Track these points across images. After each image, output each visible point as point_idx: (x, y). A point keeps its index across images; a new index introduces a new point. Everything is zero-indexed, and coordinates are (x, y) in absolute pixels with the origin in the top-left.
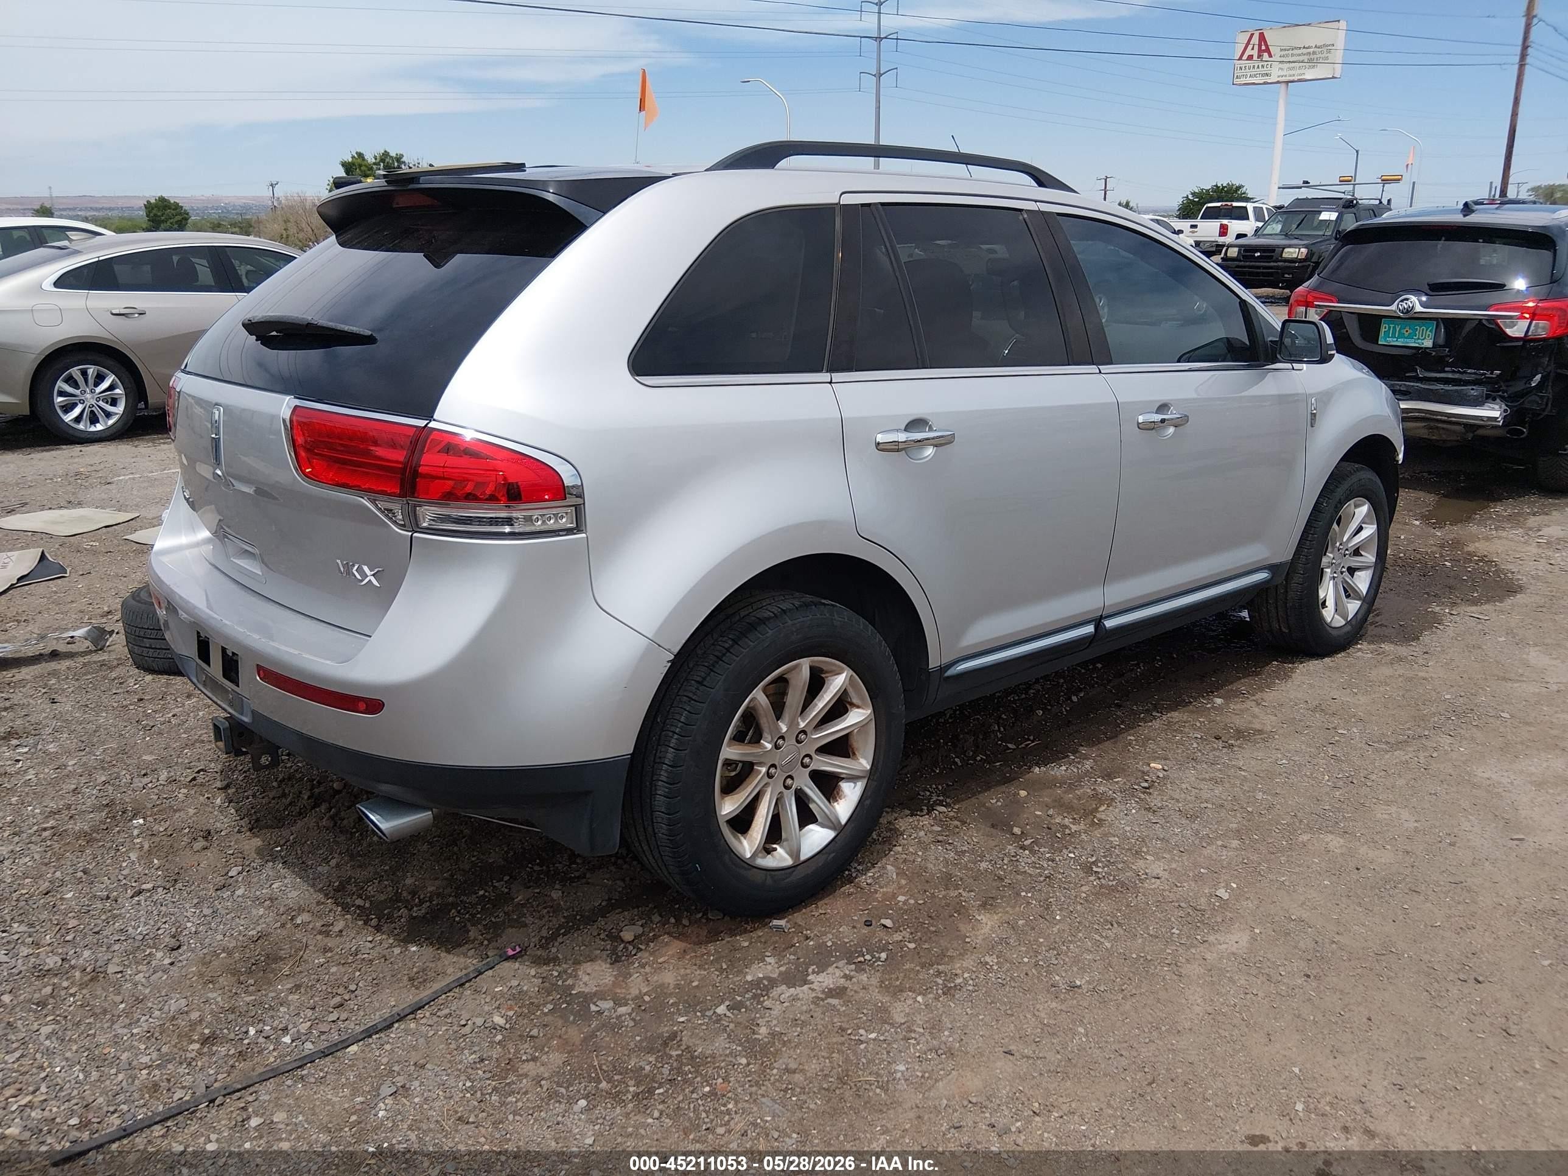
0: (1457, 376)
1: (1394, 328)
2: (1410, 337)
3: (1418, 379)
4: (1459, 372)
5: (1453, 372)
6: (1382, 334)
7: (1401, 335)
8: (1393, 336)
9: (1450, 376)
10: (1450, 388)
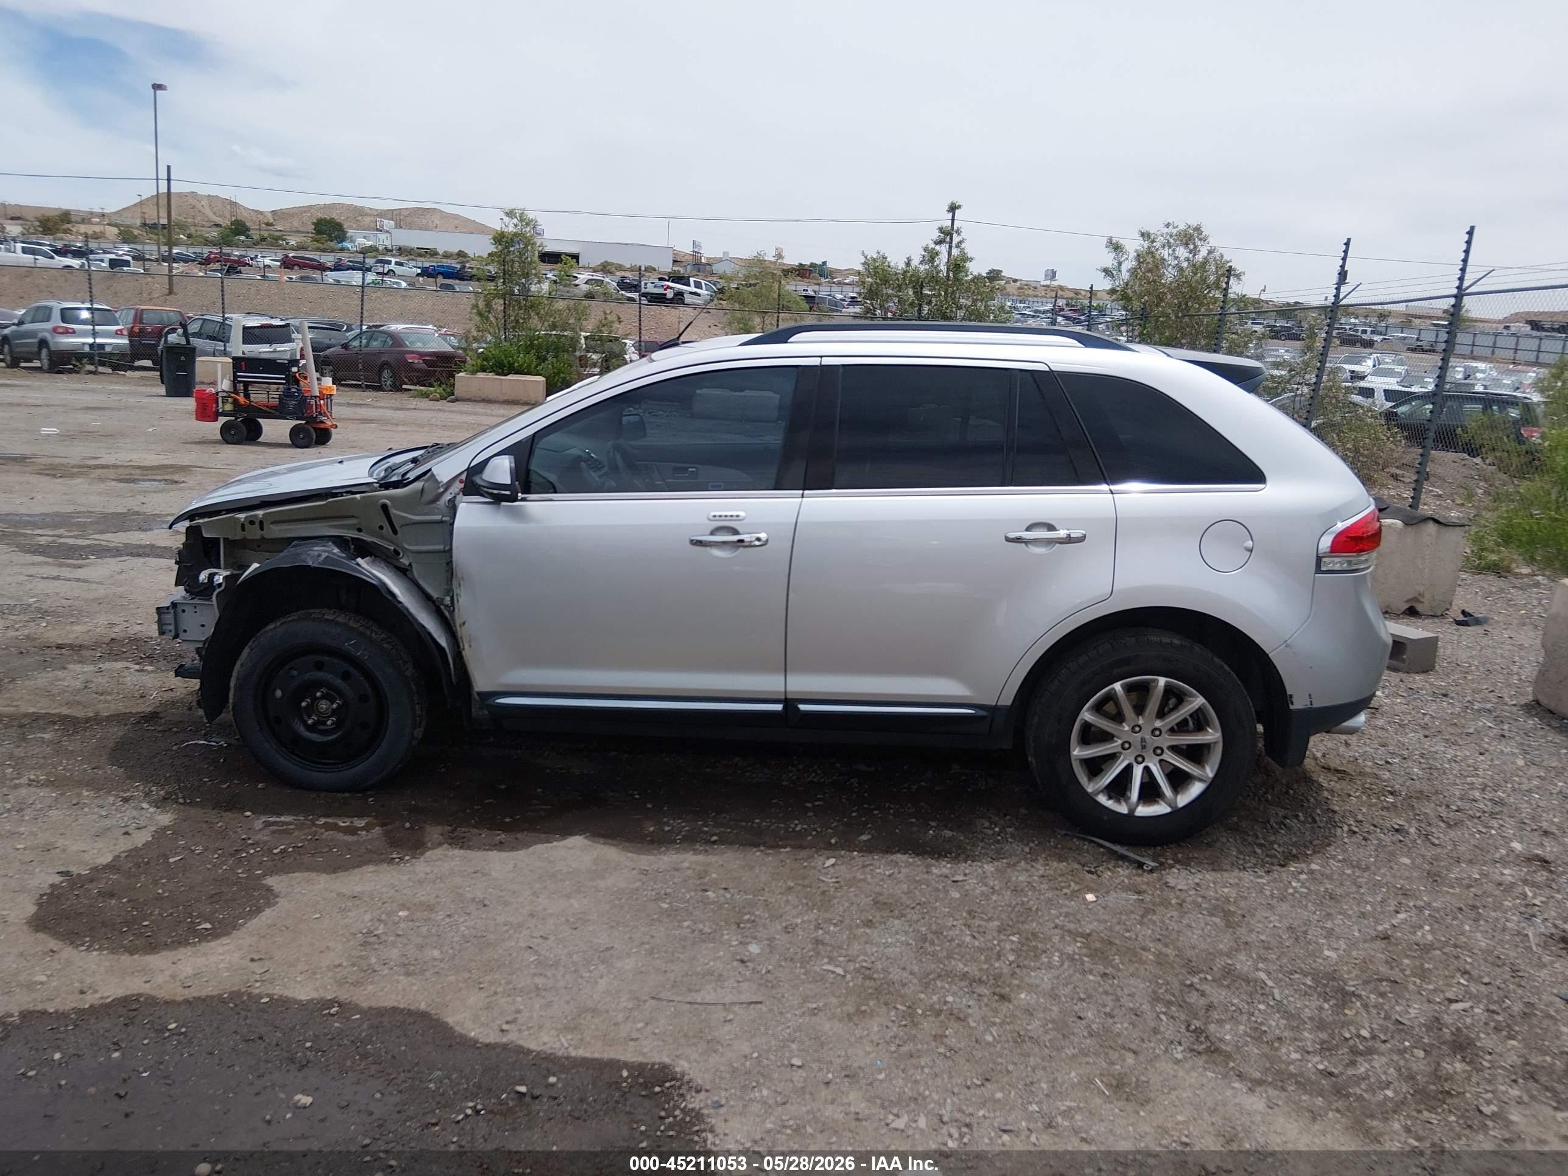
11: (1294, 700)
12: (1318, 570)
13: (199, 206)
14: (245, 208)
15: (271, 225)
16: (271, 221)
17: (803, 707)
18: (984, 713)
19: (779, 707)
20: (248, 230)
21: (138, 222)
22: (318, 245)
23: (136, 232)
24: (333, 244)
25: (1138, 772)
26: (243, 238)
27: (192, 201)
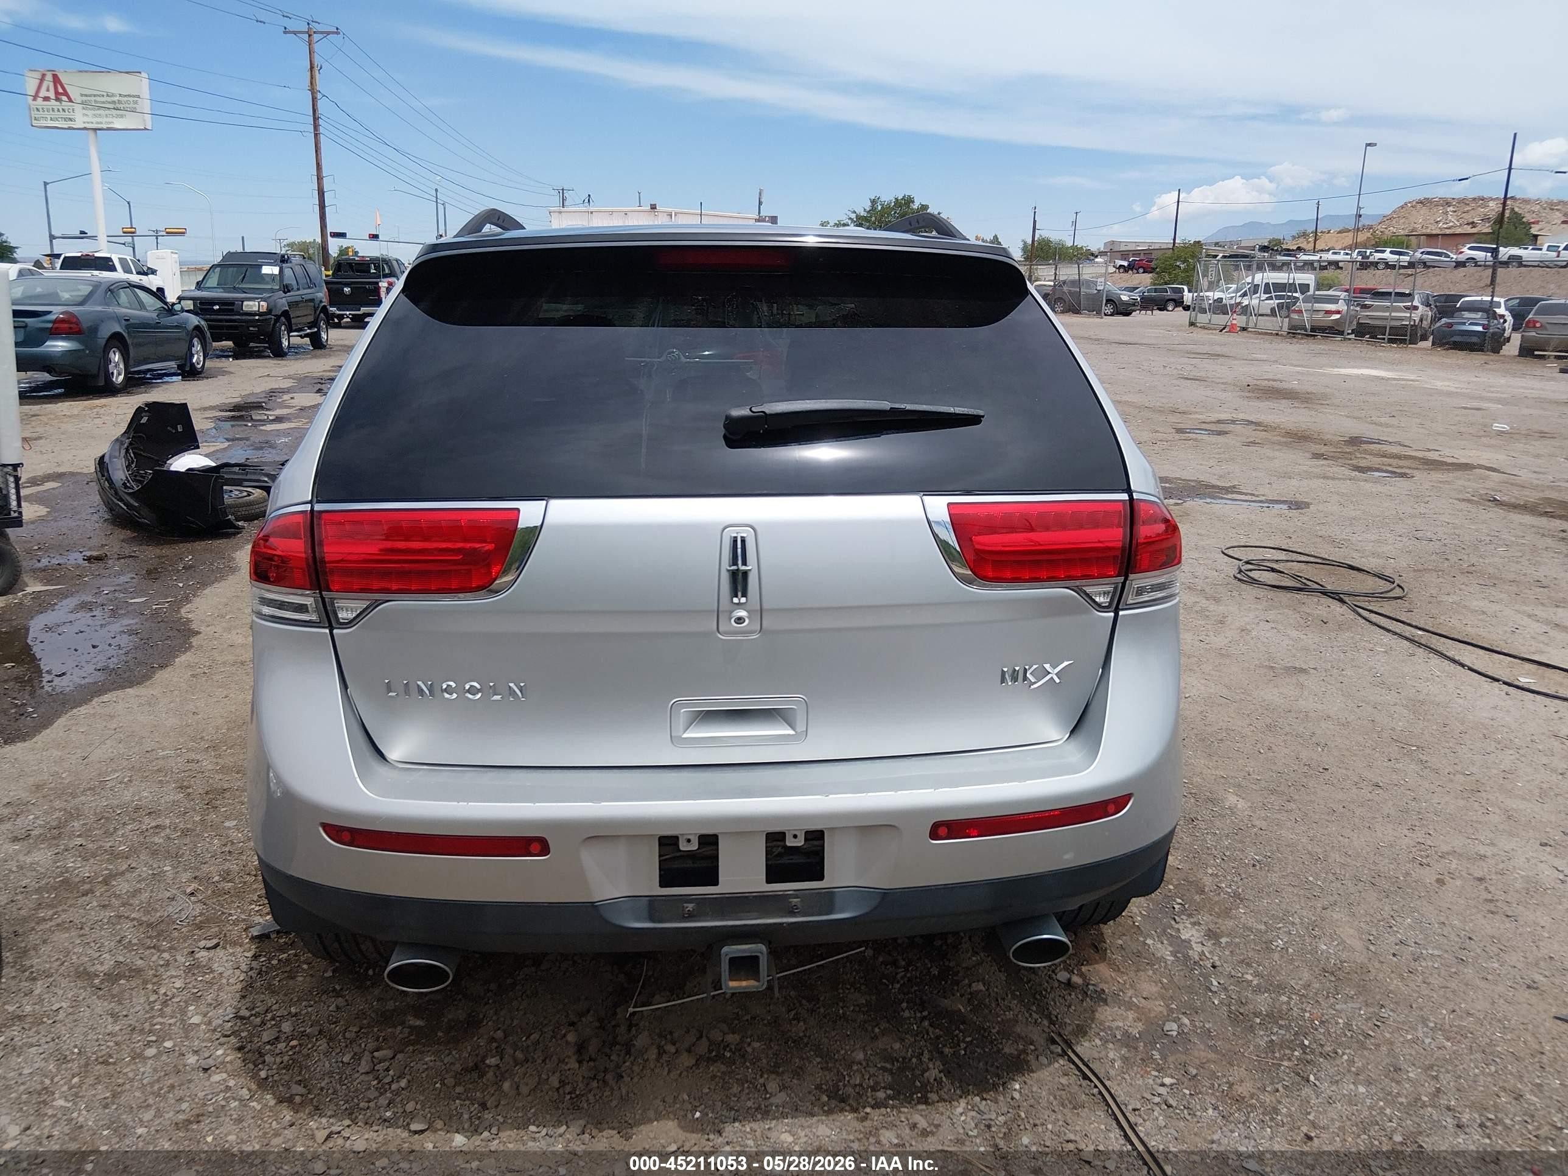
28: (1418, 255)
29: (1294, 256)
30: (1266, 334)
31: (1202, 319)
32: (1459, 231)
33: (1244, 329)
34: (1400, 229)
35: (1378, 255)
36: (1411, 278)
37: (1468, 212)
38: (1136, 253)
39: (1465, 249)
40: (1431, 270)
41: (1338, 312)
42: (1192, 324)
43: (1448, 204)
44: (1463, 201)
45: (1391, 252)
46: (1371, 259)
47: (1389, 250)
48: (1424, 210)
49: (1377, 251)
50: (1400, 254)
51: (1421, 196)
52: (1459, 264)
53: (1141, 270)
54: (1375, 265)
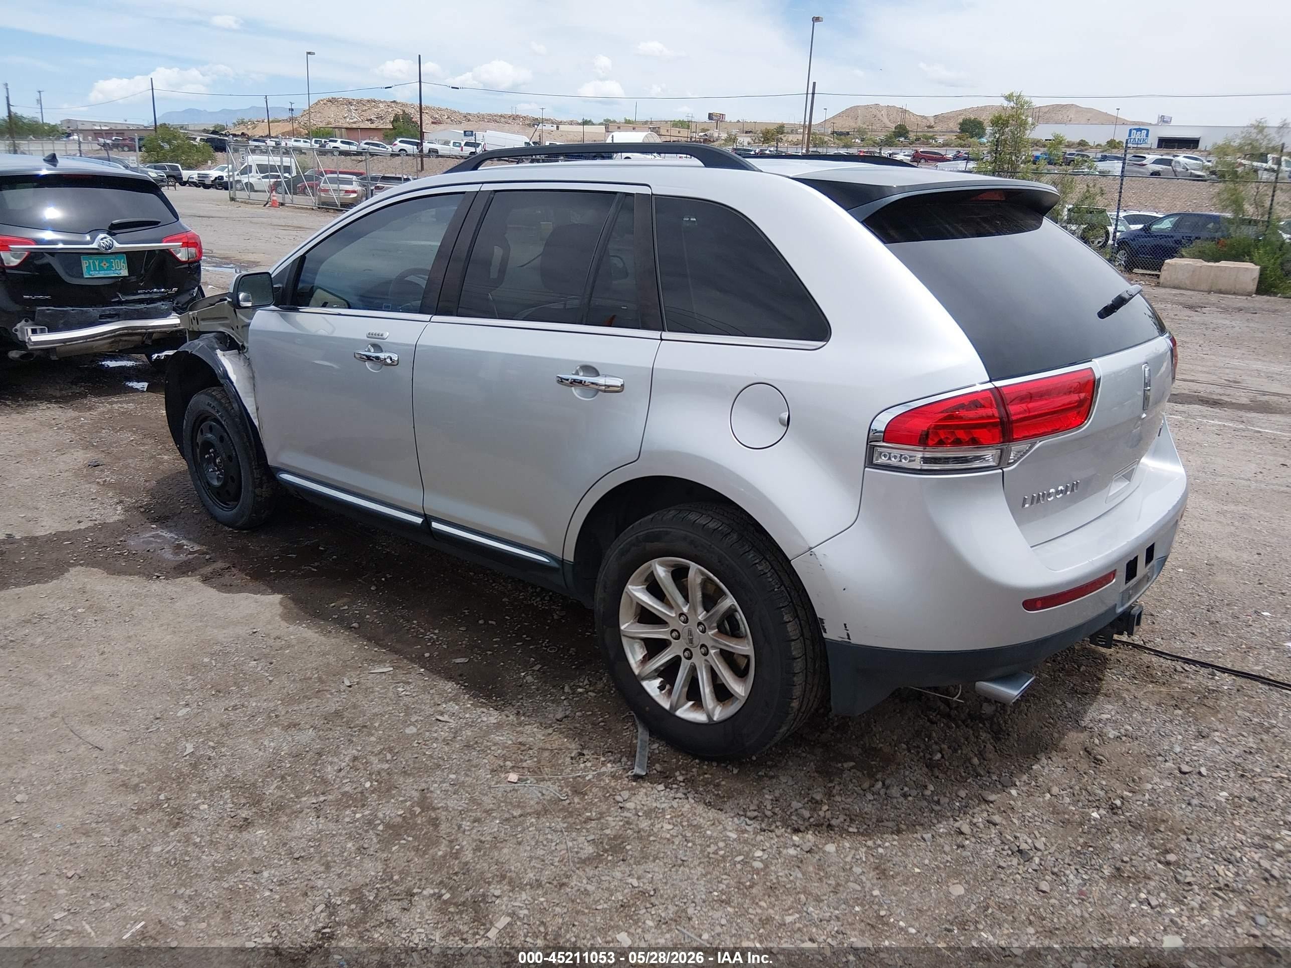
0: (148, 296)
1: (94, 262)
2: (109, 268)
3: (120, 303)
4: (149, 293)
5: (145, 293)
6: (85, 270)
7: (101, 269)
8: (95, 270)
9: (143, 296)
10: (142, 306)
11: (826, 626)
12: (870, 462)
13: (879, 115)
14: (913, 115)
15: (932, 127)
16: (933, 123)
17: (435, 525)
18: (554, 564)
19: (419, 520)
20: (907, 132)
21: (830, 131)
22: (960, 141)
23: (826, 139)
24: (975, 140)
25: (685, 666)
26: (902, 139)
27: (875, 112)
28: (363, 145)
29: (264, 141)
30: (302, 208)
31: (239, 195)
32: (362, 126)
33: (282, 204)
34: (318, 122)
35: (333, 144)
36: (364, 163)
37: (365, 111)
38: (120, 132)
39: (397, 142)
40: (375, 157)
41: (354, 192)
42: (233, 199)
43: (350, 103)
44: (360, 102)
45: (342, 142)
46: (327, 147)
47: (339, 140)
48: (333, 108)
49: (331, 141)
50: (349, 143)
51: (330, 96)
52: (393, 155)
53: (126, 149)
54: (331, 152)
